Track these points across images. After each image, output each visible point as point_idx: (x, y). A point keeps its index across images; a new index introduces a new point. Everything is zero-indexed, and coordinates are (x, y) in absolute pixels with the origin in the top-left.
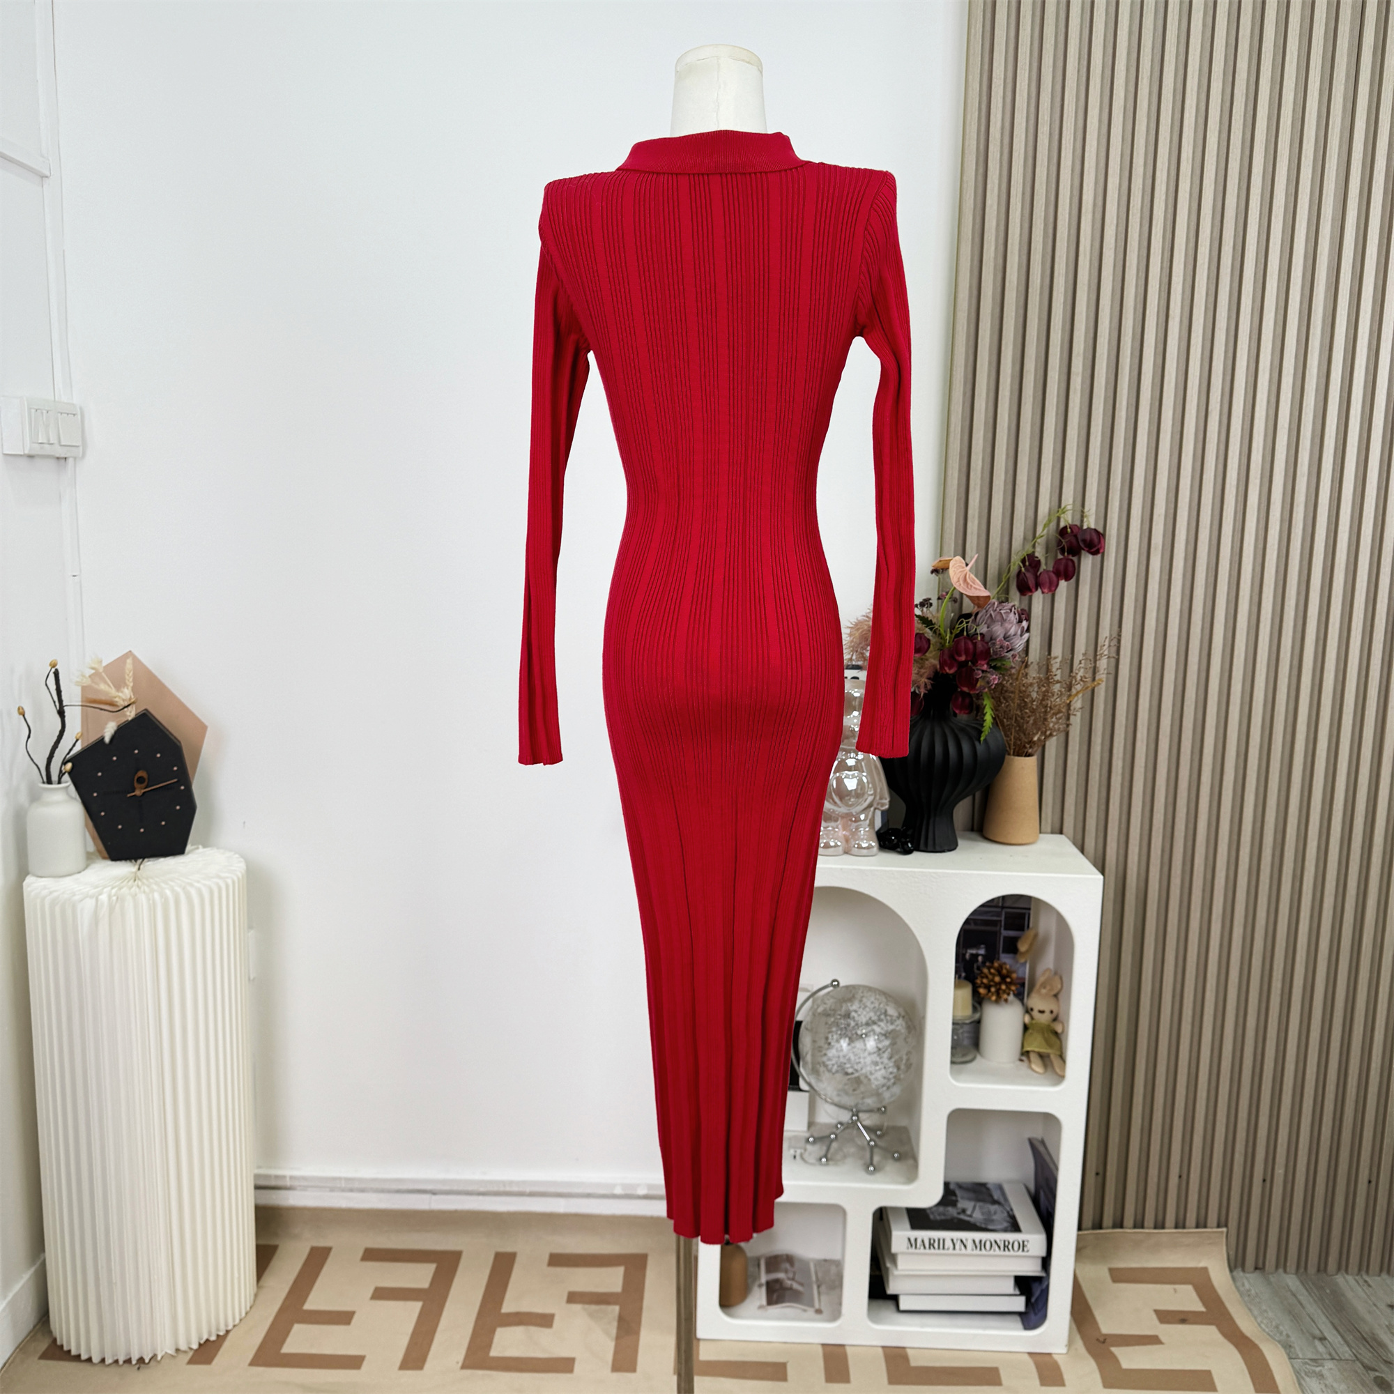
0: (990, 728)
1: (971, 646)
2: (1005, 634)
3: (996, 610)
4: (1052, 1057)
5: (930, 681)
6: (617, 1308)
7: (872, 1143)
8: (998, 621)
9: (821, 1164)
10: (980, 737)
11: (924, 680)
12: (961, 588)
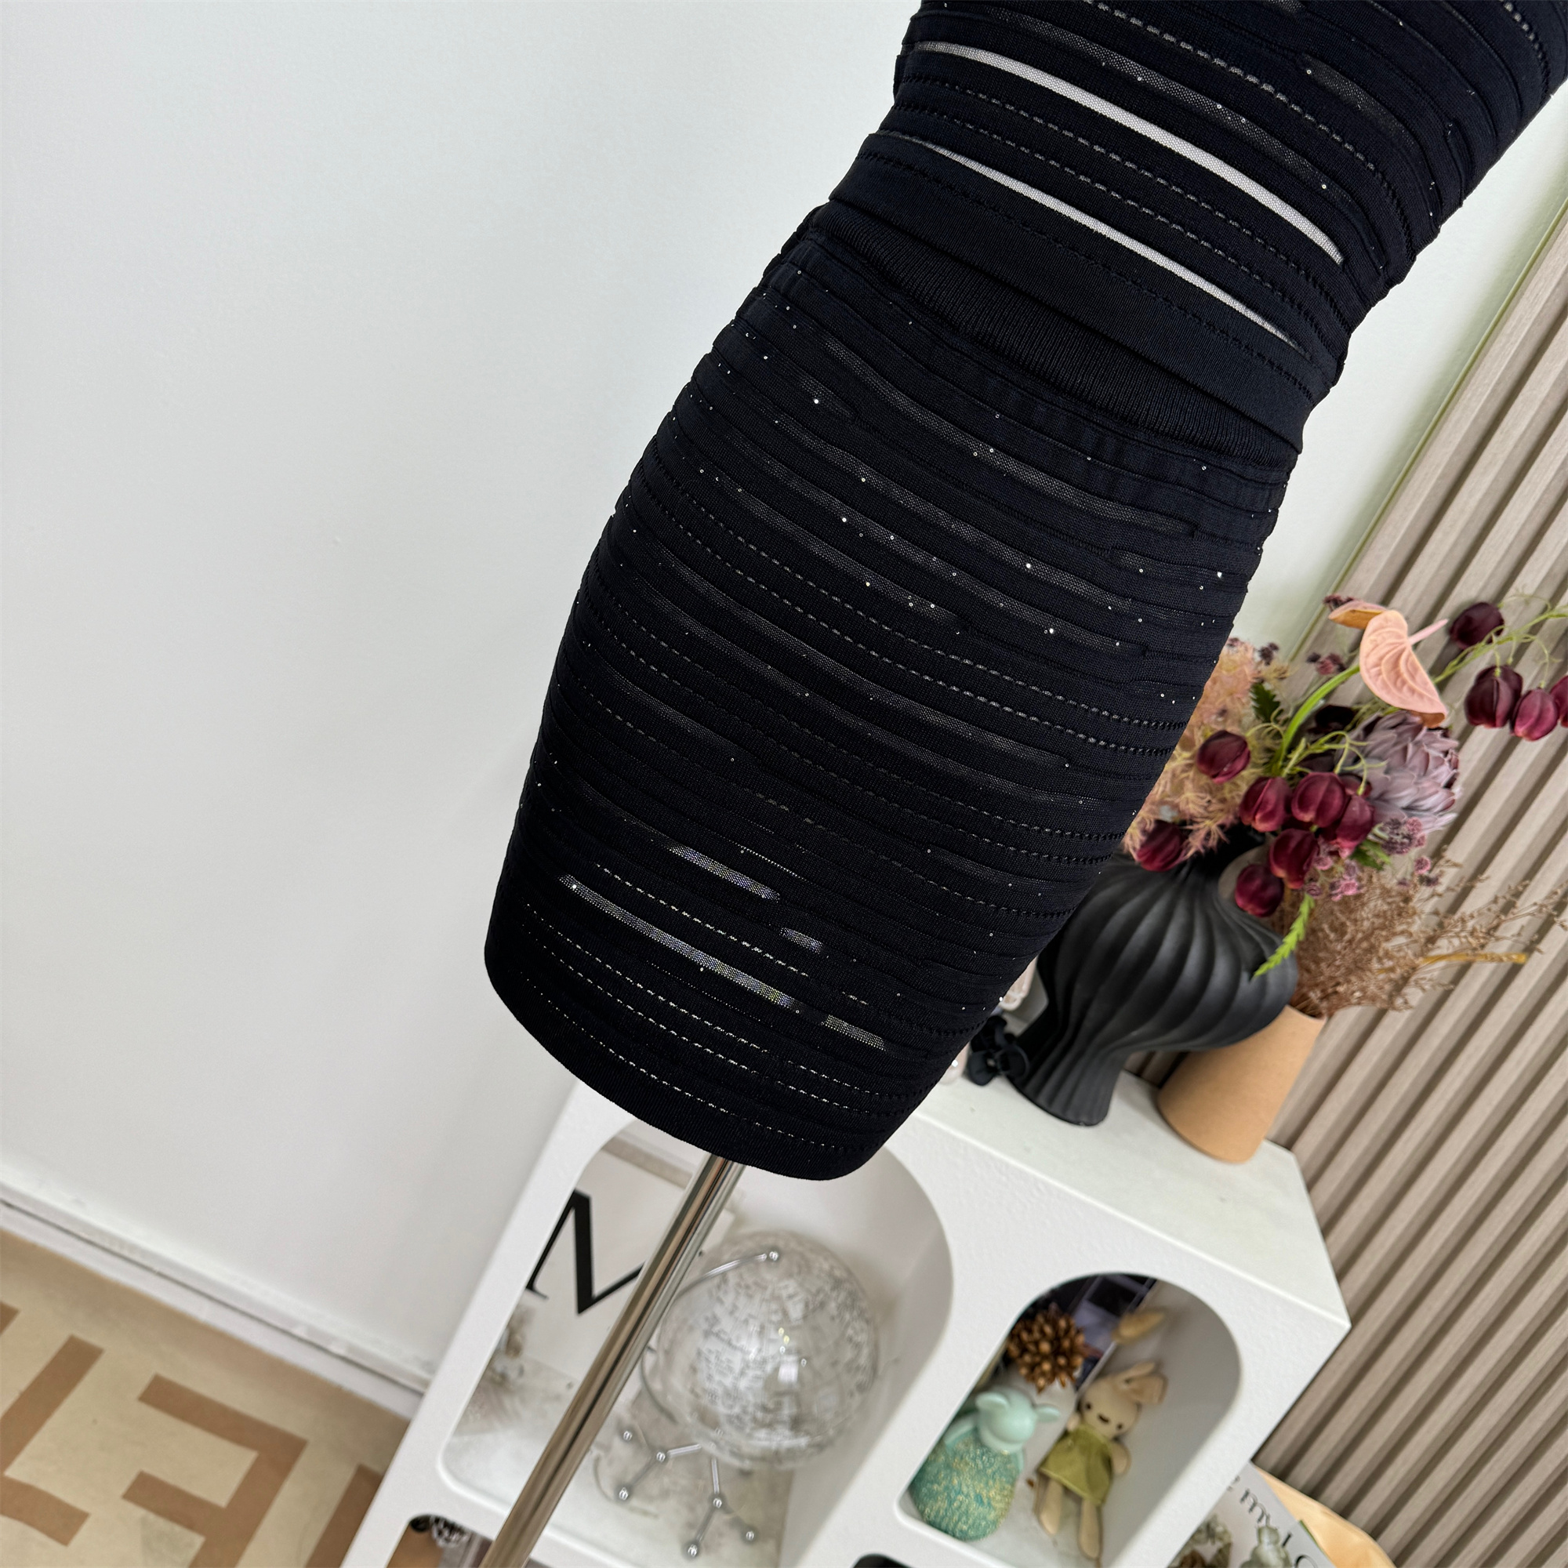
0: (1283, 959)
1: (1337, 801)
2: (1416, 801)
3: (1418, 744)
4: (1087, 1507)
5: (1220, 833)
6: (198, 1540)
7: (718, 1502)
8: (1413, 769)
9: (618, 1499)
10: (1256, 968)
11: (1212, 825)
12: (1379, 682)
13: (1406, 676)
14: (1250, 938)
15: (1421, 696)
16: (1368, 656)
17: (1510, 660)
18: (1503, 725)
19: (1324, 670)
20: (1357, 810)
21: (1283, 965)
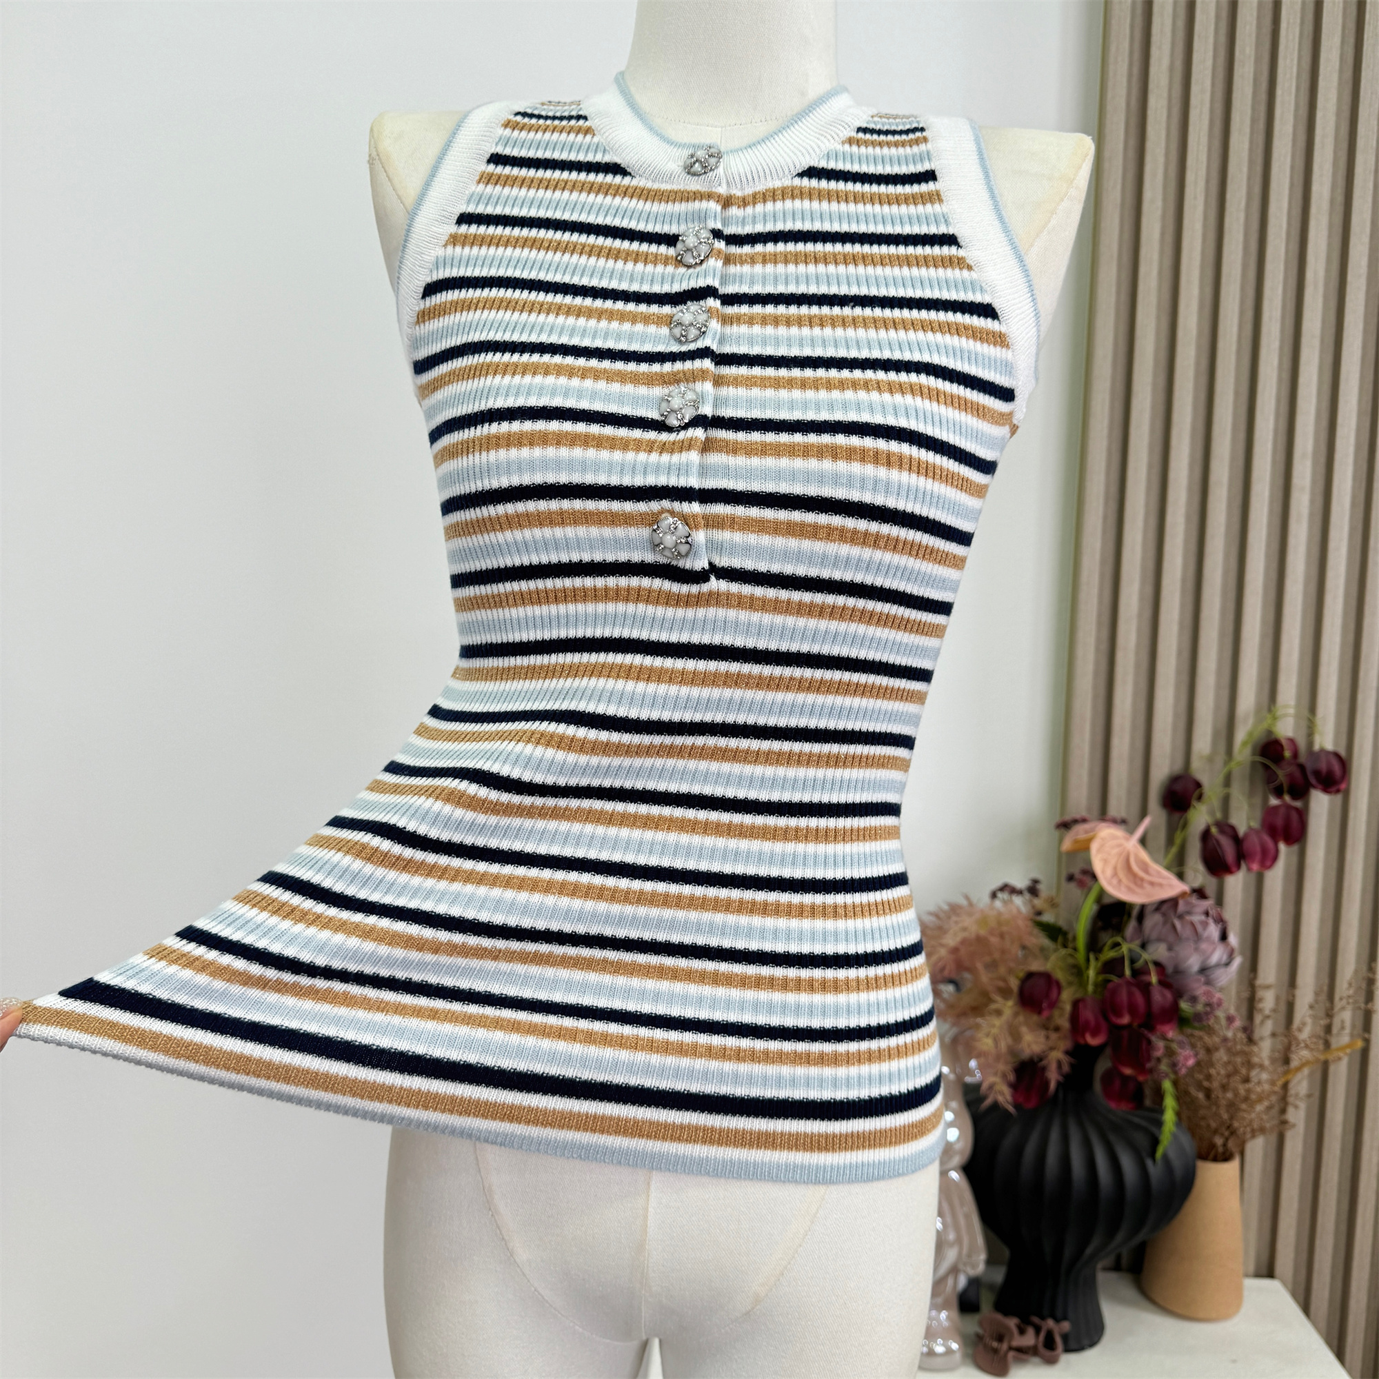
0: (1172, 1133)
2: (1203, 962)
5: (1068, 1058)
8: (1187, 940)
10: (1154, 1152)
12: (1123, 889)
13: (1141, 874)
14: (1138, 1127)
15: (1161, 885)
16: (1103, 872)
17: (1219, 815)
18: (1239, 867)
19: (1081, 884)
20: (1160, 997)
21: (1174, 1136)
